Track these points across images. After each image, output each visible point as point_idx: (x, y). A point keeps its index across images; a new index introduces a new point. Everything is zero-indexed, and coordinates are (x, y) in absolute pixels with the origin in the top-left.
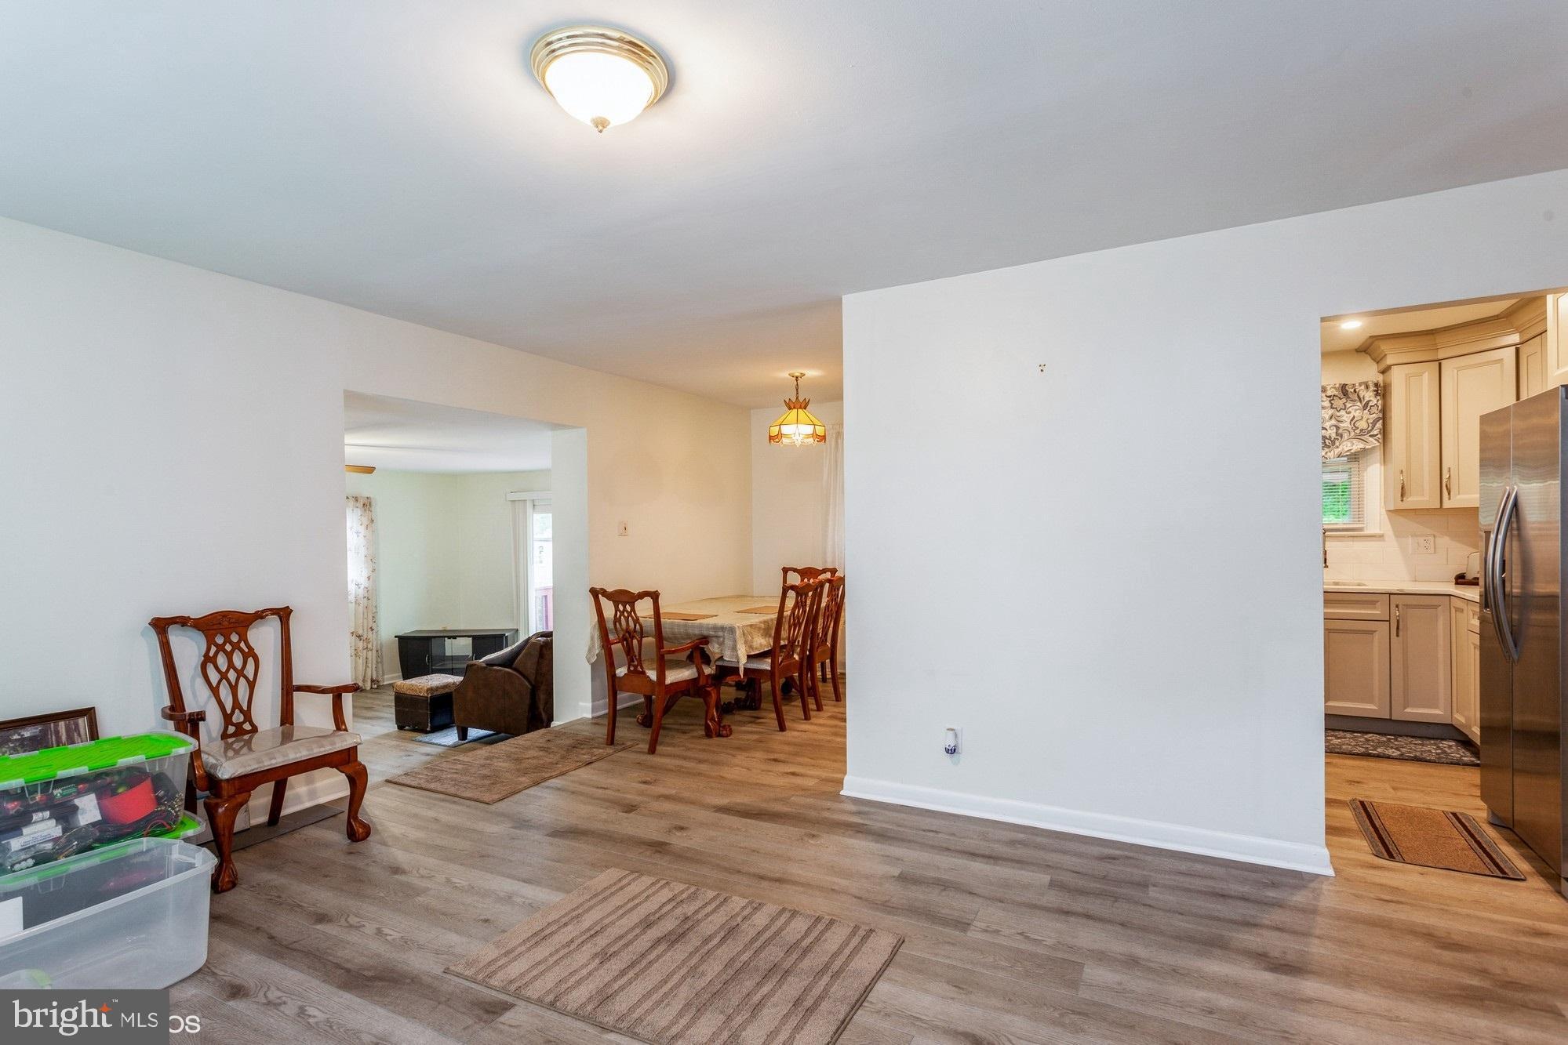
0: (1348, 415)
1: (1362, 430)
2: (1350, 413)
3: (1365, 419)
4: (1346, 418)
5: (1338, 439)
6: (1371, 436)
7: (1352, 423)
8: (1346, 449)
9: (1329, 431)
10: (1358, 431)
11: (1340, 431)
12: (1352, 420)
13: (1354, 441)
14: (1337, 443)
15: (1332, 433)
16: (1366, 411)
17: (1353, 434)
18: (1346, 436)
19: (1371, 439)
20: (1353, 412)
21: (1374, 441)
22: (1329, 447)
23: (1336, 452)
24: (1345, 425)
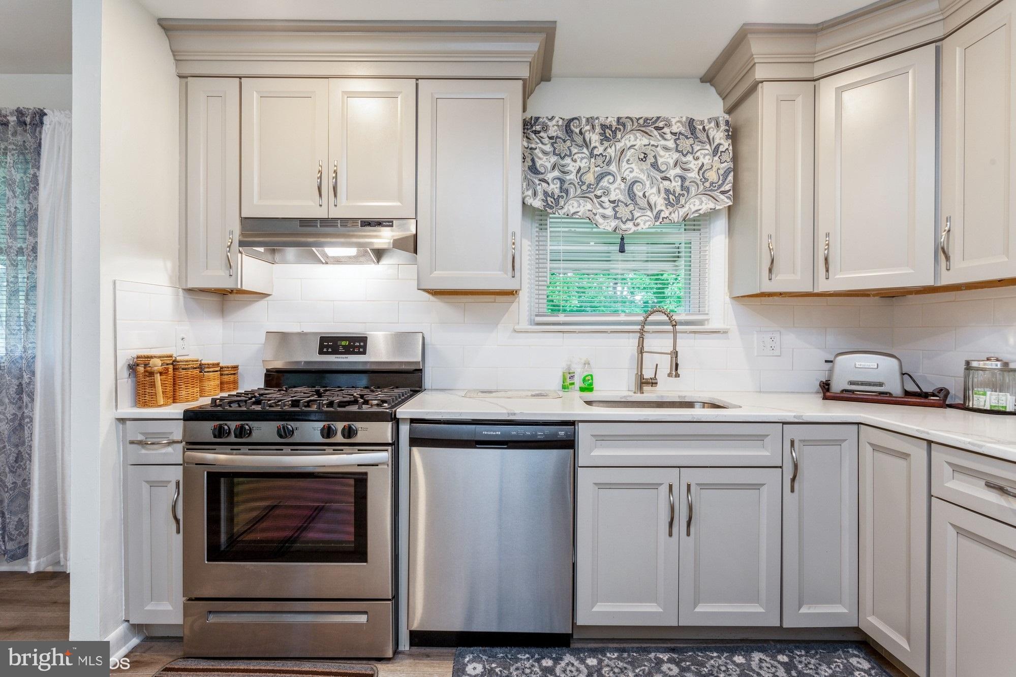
0: (696, 162)
1: (712, 184)
2: (697, 159)
3: (715, 169)
4: (694, 165)
5: (683, 195)
6: (723, 193)
7: (701, 172)
8: (694, 209)
9: (674, 184)
10: (707, 184)
11: (687, 184)
12: (700, 169)
13: (704, 198)
14: (683, 201)
15: (676, 185)
16: (716, 158)
17: (701, 188)
18: (693, 190)
19: (722, 197)
20: (701, 157)
21: (726, 200)
22: (672, 205)
23: (681, 214)
24: (693, 175)
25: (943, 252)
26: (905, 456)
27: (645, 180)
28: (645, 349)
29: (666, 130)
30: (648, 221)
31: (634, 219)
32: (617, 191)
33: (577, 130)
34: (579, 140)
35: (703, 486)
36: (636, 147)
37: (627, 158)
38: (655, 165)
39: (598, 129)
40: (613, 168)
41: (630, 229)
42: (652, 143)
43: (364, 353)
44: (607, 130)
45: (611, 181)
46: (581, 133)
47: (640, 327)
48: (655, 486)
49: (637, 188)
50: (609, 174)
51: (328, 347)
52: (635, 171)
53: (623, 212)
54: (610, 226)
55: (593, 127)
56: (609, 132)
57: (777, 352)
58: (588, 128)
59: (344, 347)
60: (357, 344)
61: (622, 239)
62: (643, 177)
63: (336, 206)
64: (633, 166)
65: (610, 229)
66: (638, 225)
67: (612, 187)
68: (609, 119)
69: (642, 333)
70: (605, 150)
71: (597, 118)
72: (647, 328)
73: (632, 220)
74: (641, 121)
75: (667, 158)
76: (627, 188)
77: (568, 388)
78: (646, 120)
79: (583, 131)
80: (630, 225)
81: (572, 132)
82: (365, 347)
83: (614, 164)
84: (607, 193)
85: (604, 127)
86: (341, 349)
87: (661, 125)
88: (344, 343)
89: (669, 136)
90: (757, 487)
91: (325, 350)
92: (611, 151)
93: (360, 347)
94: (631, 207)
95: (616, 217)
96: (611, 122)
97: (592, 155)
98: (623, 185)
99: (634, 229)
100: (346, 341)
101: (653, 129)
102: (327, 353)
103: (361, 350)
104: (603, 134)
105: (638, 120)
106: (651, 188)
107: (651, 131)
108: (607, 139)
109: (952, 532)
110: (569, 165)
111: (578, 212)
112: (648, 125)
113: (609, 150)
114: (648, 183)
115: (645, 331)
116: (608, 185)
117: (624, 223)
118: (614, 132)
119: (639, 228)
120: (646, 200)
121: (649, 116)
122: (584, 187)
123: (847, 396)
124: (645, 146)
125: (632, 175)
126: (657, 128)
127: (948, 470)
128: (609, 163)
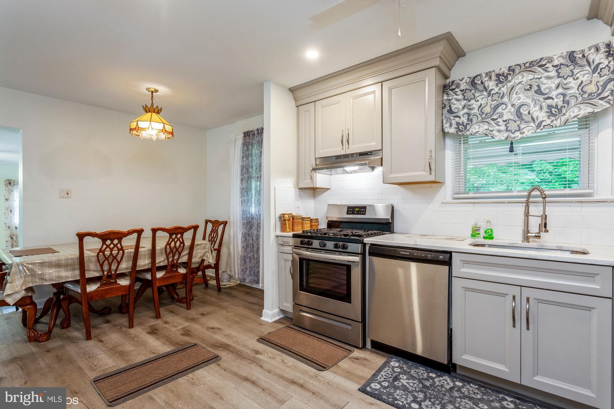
0: (576, 82)
1: (590, 94)
3: (594, 83)
5: (564, 107)
6: (602, 99)
8: (573, 115)
9: (556, 100)
10: (586, 96)
11: (567, 98)
12: (580, 85)
13: (583, 106)
14: (564, 111)
15: (559, 101)
16: (596, 74)
17: (580, 99)
18: (573, 102)
19: (601, 102)
21: (605, 103)
22: (555, 115)
23: (563, 120)
24: (573, 91)
27: (530, 103)
28: (530, 214)
29: (549, 65)
30: (531, 130)
31: (521, 130)
32: (508, 113)
33: (479, 82)
34: (481, 87)
35: (540, 301)
36: (523, 83)
37: (516, 91)
38: (539, 92)
39: (494, 78)
40: (505, 99)
41: (518, 137)
42: (536, 77)
43: (365, 214)
44: (501, 77)
45: (504, 108)
46: (482, 83)
47: (526, 199)
48: (504, 295)
49: (523, 109)
50: (503, 104)
51: (350, 211)
52: (522, 98)
53: (513, 126)
54: (503, 136)
55: (491, 77)
56: (501, 78)
58: (487, 79)
59: (357, 211)
60: (362, 210)
61: (512, 143)
62: (529, 101)
63: (348, 148)
64: (520, 95)
65: (503, 139)
66: (523, 133)
67: (505, 112)
68: (502, 70)
69: (527, 203)
70: (499, 89)
71: (494, 71)
72: (531, 200)
73: (519, 130)
74: (527, 65)
75: (548, 85)
76: (516, 110)
77: (475, 236)
78: (532, 62)
79: (483, 81)
80: (518, 134)
81: (476, 84)
82: (365, 211)
83: (506, 97)
84: (501, 116)
85: (498, 75)
86: (356, 212)
87: (544, 63)
88: (357, 209)
89: (551, 69)
91: (349, 212)
92: (504, 90)
93: (363, 211)
94: (518, 122)
95: (507, 130)
96: (504, 71)
97: (489, 95)
98: (513, 109)
99: (520, 136)
100: (358, 208)
101: (537, 68)
102: (350, 214)
103: (364, 213)
104: (498, 80)
105: (525, 64)
106: (535, 107)
107: (535, 69)
108: (501, 82)
110: (473, 104)
111: (478, 132)
112: (533, 66)
113: (502, 89)
114: (532, 105)
115: (529, 202)
116: (502, 111)
117: (513, 133)
118: (506, 77)
119: (524, 135)
120: (530, 116)
121: (534, 59)
122: (483, 116)
124: (530, 80)
125: (519, 102)
126: (541, 66)
128: (502, 97)
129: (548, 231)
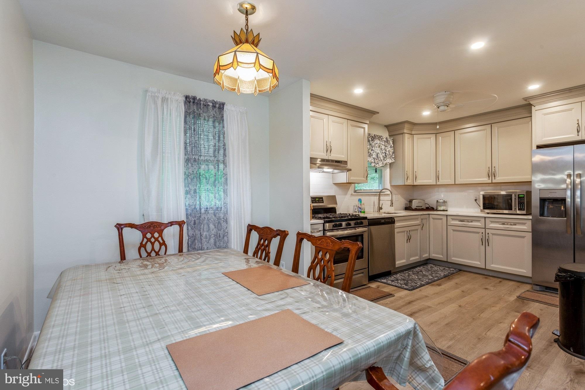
3: (391, 151)
4: (387, 150)
6: (393, 158)
8: (388, 162)
10: (390, 155)
11: (386, 155)
12: (389, 151)
13: (390, 159)
15: (384, 154)
16: (391, 149)
18: (388, 157)
23: (385, 162)
24: (387, 152)
25: (437, 178)
26: (441, 219)
28: (381, 200)
29: (383, 140)
30: (381, 164)
32: (374, 156)
35: (411, 231)
37: (376, 146)
38: (381, 149)
42: (381, 143)
45: (373, 152)
48: (405, 232)
49: (378, 155)
50: (373, 150)
52: (378, 150)
53: (376, 161)
55: (370, 137)
57: (398, 200)
60: (321, 199)
61: (376, 169)
62: (379, 152)
63: (330, 155)
64: (377, 148)
65: (373, 166)
67: (373, 154)
69: (379, 195)
70: (372, 143)
71: (371, 134)
73: (378, 163)
74: (378, 136)
75: (383, 147)
78: (379, 136)
80: (377, 165)
82: (323, 201)
85: (372, 137)
86: (317, 202)
87: (382, 138)
89: (383, 141)
90: (417, 230)
91: (313, 202)
94: (378, 160)
95: (374, 163)
96: (373, 135)
98: (376, 154)
99: (378, 166)
100: (318, 198)
104: (371, 139)
108: (372, 140)
109: (452, 231)
111: (369, 161)
112: (380, 138)
114: (380, 154)
117: (376, 164)
118: (374, 139)
120: (380, 158)
122: (369, 154)
123: (416, 210)
124: (379, 143)
125: (378, 151)
126: (382, 139)
127: (451, 220)
128: (373, 147)
129: (393, 206)
